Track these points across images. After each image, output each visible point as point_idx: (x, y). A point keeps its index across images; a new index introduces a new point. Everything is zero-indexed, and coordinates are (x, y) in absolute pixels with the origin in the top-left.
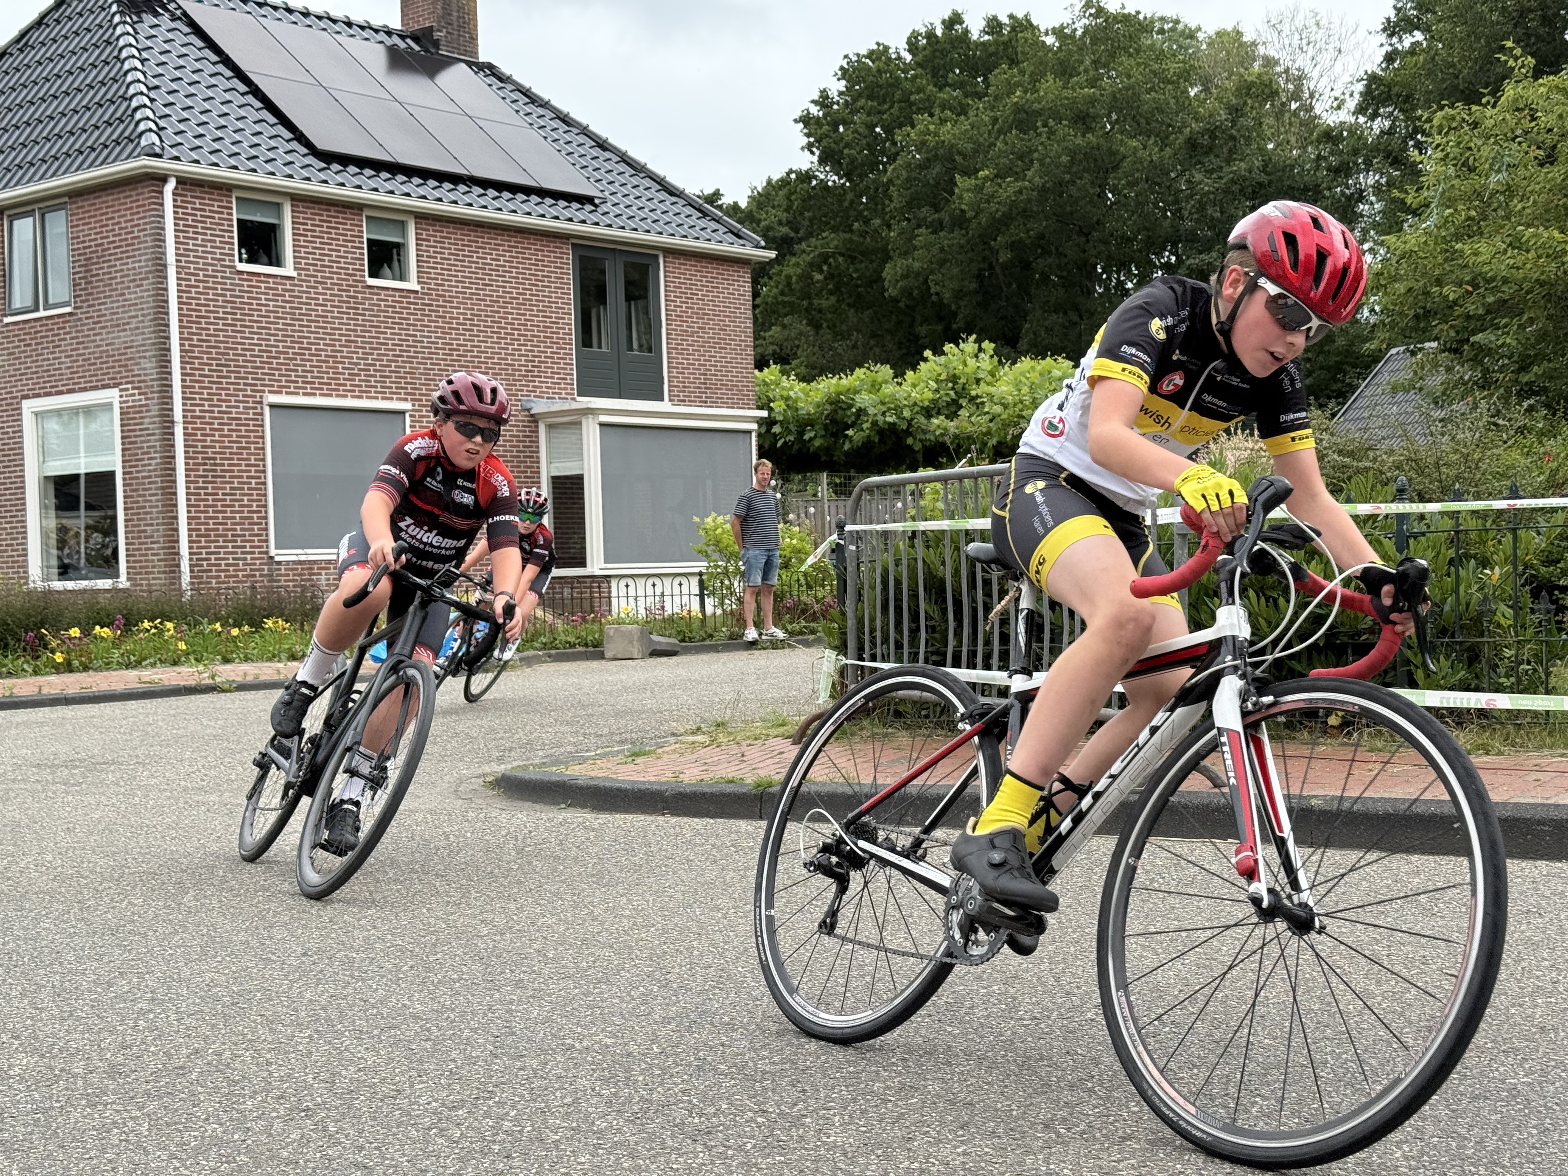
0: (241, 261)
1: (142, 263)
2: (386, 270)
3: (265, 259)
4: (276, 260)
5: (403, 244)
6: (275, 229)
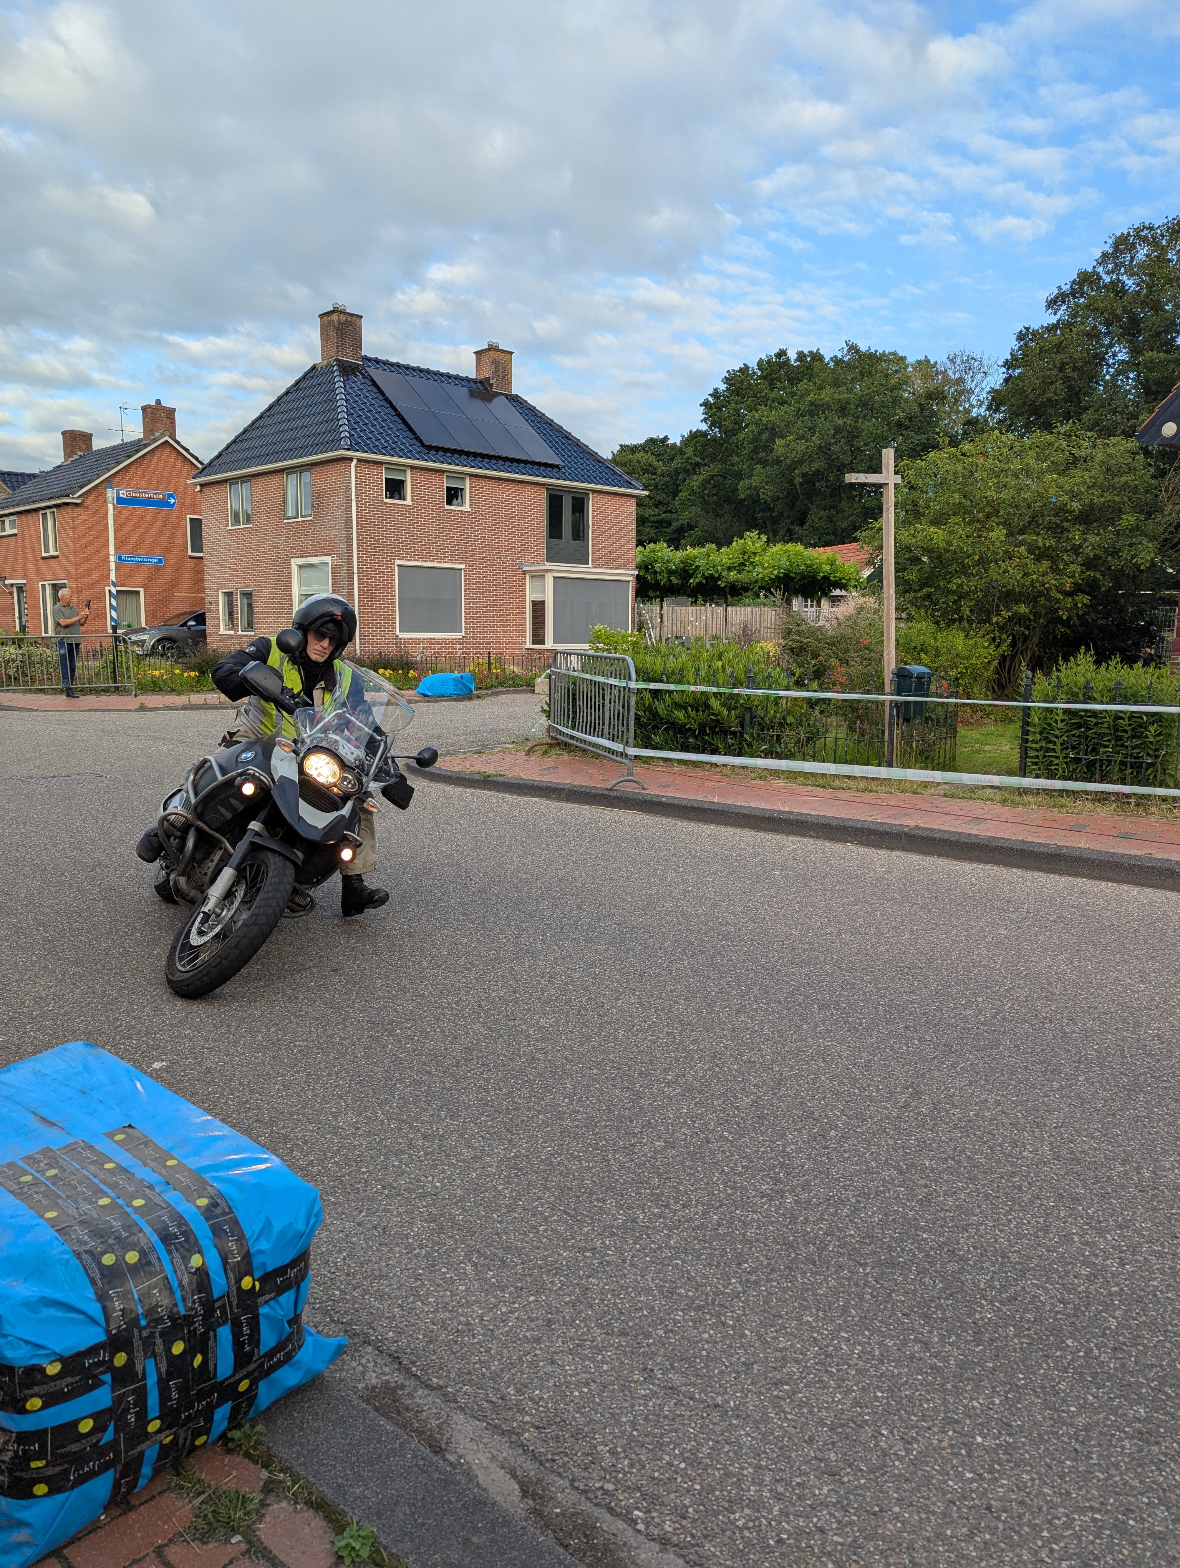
0: (386, 498)
1: (341, 499)
2: (455, 501)
3: (396, 495)
4: (402, 497)
5: (462, 489)
6: (402, 482)
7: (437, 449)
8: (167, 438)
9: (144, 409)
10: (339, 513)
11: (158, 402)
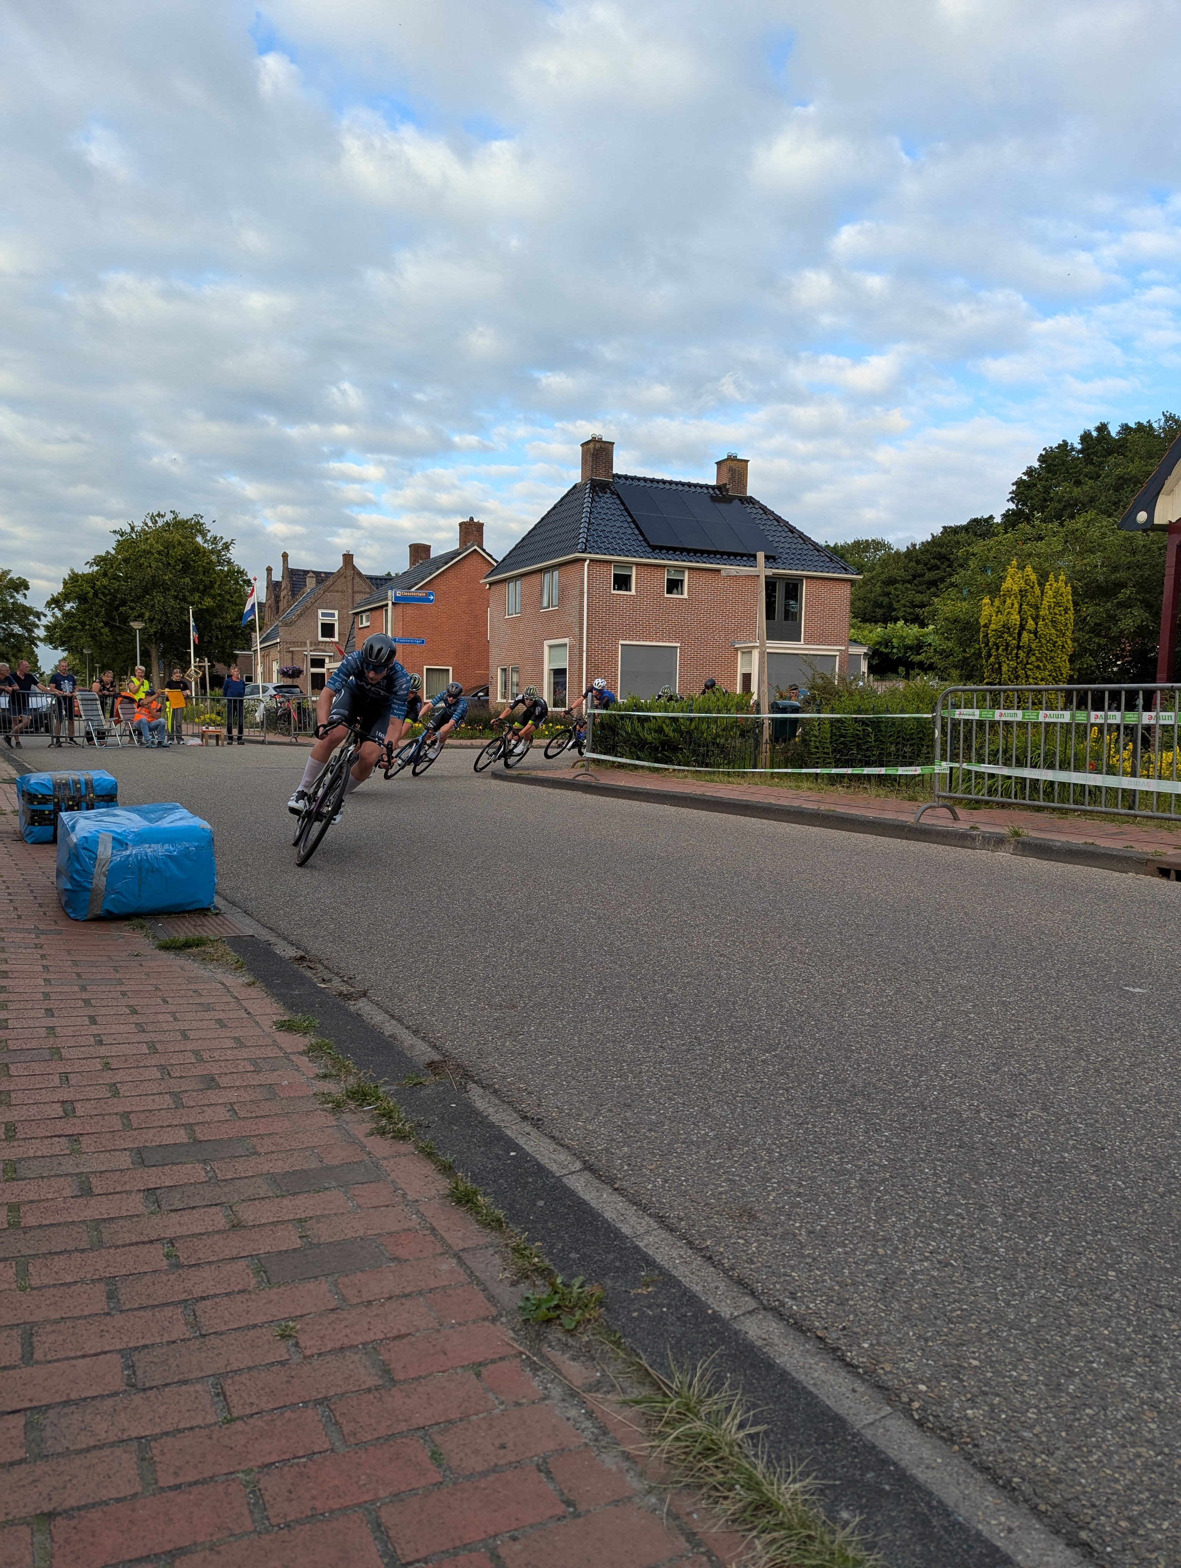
0: (614, 589)
1: (577, 593)
2: (675, 591)
3: (624, 588)
4: (628, 589)
5: (681, 581)
6: (630, 576)
7: (661, 548)
8: (476, 547)
9: (461, 525)
10: (575, 603)
11: (472, 519)
